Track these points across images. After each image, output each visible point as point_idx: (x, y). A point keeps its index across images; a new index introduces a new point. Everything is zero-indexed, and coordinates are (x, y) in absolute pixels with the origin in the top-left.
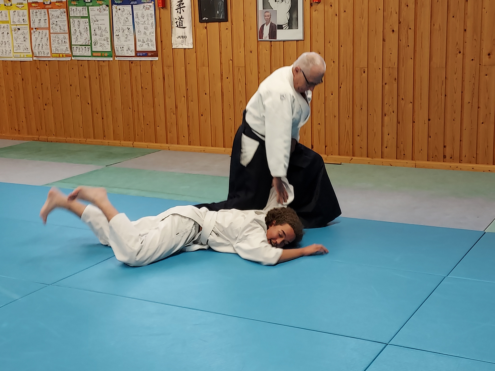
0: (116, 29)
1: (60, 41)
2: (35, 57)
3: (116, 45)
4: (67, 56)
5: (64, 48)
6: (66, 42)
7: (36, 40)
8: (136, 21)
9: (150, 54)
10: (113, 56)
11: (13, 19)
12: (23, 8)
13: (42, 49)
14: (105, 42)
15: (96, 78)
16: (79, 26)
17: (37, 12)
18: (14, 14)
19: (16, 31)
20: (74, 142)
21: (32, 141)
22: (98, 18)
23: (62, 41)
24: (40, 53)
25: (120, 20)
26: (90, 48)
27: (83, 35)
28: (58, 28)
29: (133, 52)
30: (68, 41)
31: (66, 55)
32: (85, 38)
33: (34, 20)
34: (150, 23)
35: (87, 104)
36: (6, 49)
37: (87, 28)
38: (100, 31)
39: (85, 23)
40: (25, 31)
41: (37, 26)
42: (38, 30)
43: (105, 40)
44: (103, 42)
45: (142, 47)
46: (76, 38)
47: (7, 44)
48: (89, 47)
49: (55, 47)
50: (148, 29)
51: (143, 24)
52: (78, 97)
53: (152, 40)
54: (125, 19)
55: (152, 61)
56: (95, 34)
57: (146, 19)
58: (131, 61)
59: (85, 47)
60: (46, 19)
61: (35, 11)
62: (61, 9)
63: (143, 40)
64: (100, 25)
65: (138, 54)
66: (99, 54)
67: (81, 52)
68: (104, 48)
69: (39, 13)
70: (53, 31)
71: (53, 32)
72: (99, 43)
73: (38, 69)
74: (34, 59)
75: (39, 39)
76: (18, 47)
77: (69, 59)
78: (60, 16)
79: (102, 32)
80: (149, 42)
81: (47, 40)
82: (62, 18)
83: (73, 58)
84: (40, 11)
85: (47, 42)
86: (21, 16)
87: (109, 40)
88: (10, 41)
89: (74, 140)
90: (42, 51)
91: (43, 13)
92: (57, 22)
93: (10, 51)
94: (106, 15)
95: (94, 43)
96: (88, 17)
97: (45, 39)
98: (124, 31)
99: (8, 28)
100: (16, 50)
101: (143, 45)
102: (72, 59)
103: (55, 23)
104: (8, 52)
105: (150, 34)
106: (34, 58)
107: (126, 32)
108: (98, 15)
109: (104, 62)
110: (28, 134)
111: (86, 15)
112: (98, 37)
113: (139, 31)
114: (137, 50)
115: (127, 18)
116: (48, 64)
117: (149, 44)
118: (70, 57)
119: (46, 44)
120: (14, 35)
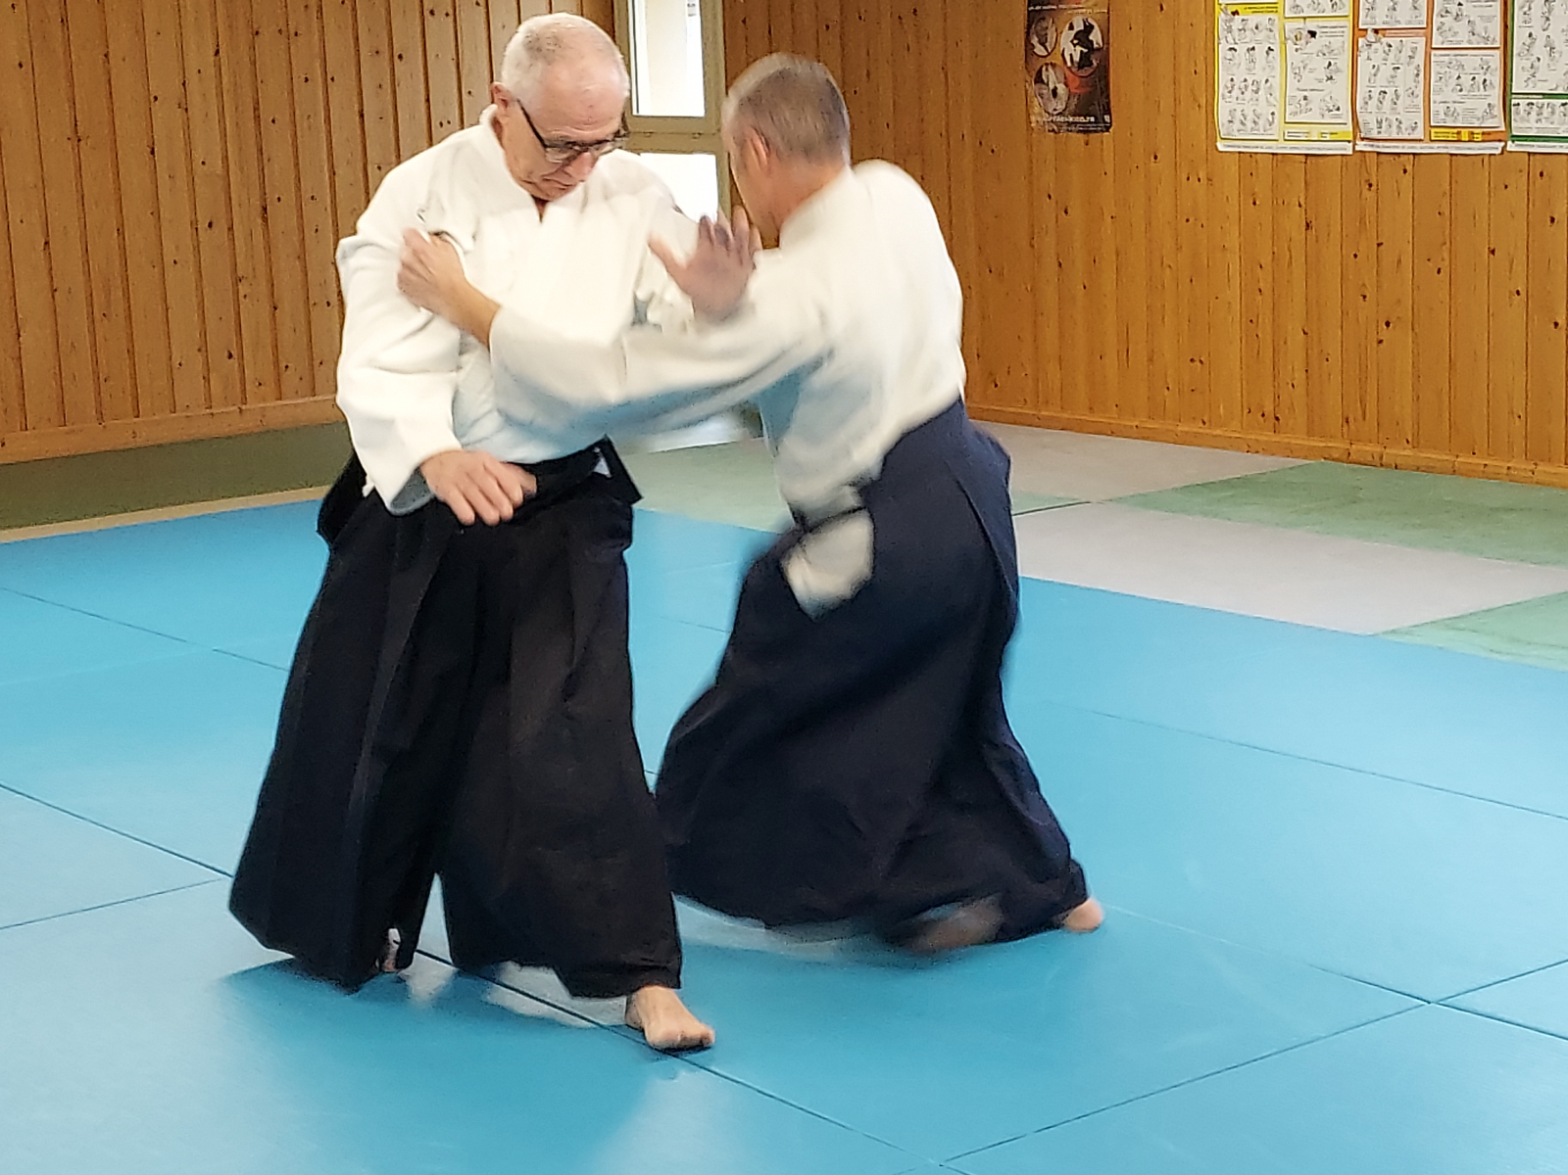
1: (1466, 80)
2: (1363, 139)
4: (1488, 136)
6: (1488, 82)
7: (1374, 75)
13: (1394, 110)
16: (1548, 19)
19: (1299, 42)
20: (1486, 474)
21: (1323, 461)
23: (1474, 78)
24: (1384, 124)
27: (1560, 53)
28: (1462, 28)
30: (1496, 79)
31: (1483, 133)
35: (1553, 326)
36: (1259, 111)
40: (1336, 42)
41: (1384, 23)
42: (1384, 36)
46: (1532, 67)
47: (1261, 93)
49: (1445, 102)
52: (1517, 299)
59: (1564, 101)
67: (1544, 124)
70: (1440, 39)
71: (1443, 43)
73: (1370, 185)
74: (1357, 148)
75: (1386, 71)
76: (1303, 102)
77: (1496, 148)
81: (1418, 75)
83: (1511, 147)
85: (1417, 82)
88: (1276, 82)
89: (1485, 465)
90: (1393, 118)
93: (1270, 117)
97: (1407, 78)
99: (1271, 31)
100: (1295, 114)
102: (1508, 149)
103: (1454, 8)
104: (1261, 122)
106: (1359, 142)
110: (1310, 433)
116: (1409, 168)
118: (1500, 141)
119: (1410, 91)
120: (1294, 57)
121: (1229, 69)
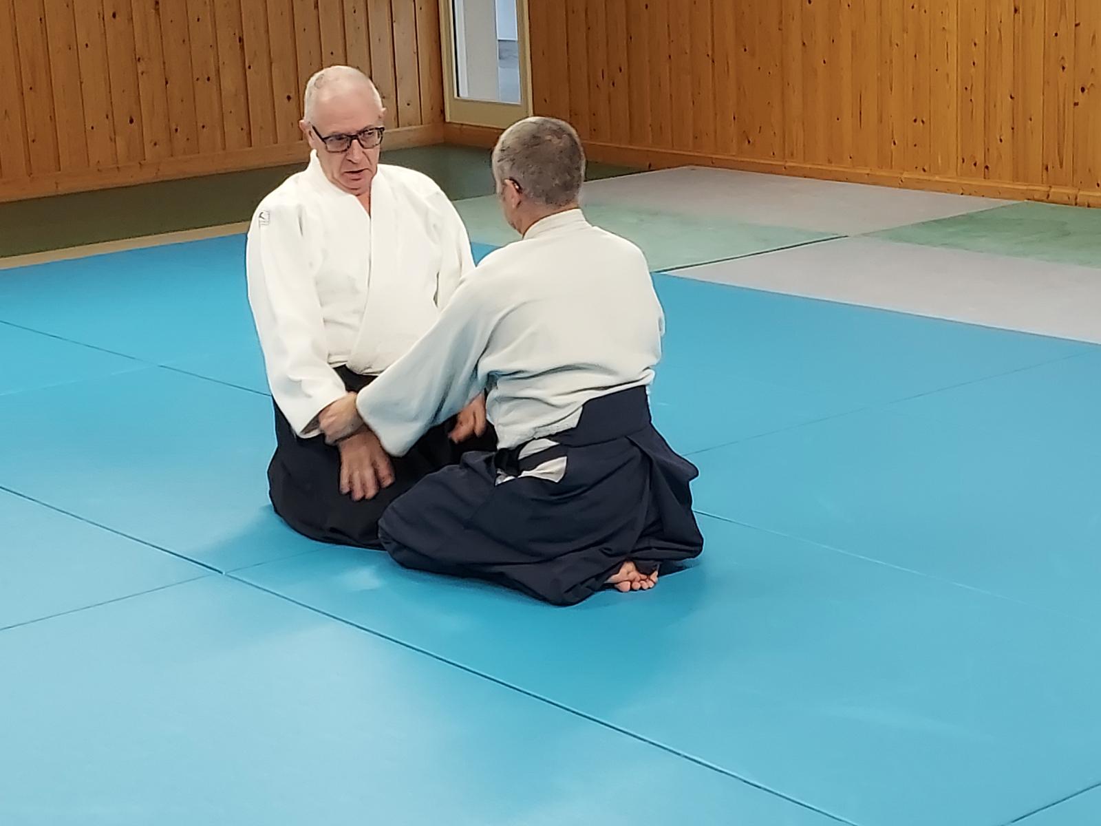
21: (1026, 201)
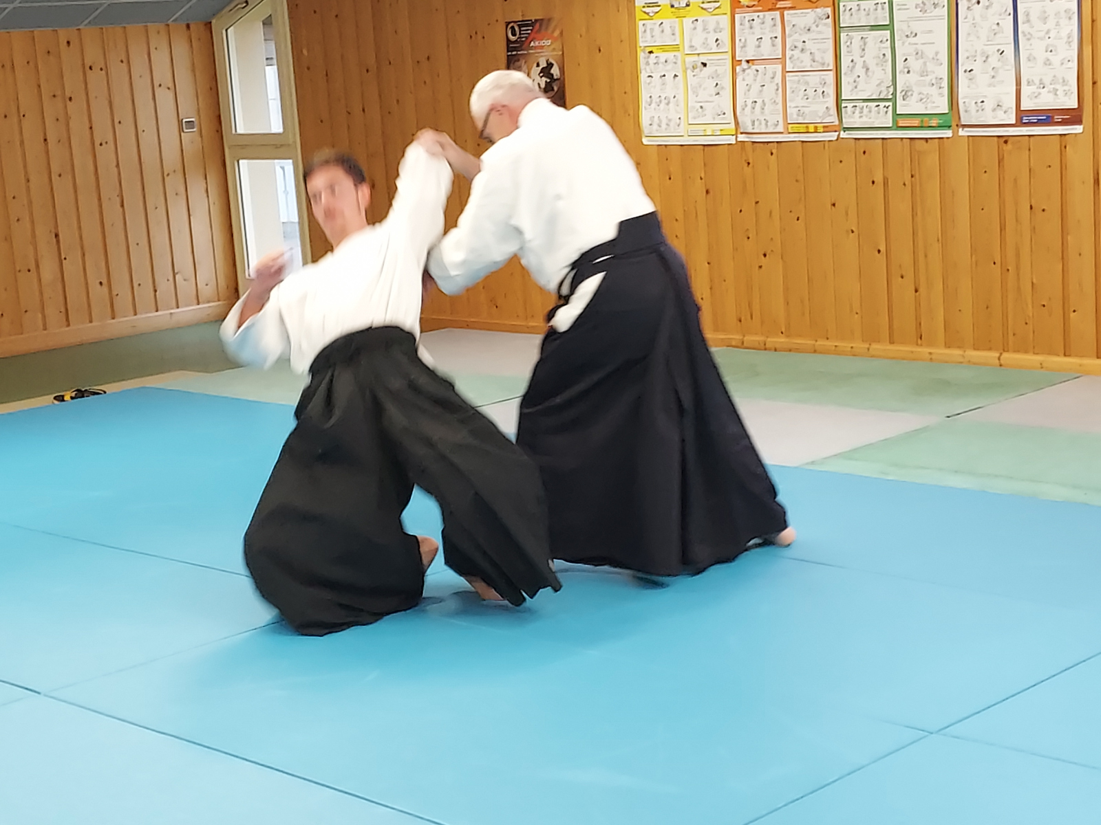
0: (967, 54)
1: (810, 92)
2: (742, 133)
3: (963, 98)
4: (827, 129)
5: (820, 109)
6: (825, 93)
7: (749, 91)
8: (1023, 32)
9: (1058, 118)
10: (954, 124)
11: (691, 41)
12: (717, 11)
13: (762, 113)
14: (934, 91)
15: (904, 184)
16: (863, 50)
17: (753, 20)
18: (692, 26)
19: (696, 70)
20: (837, 352)
22: (916, 26)
23: (816, 91)
24: (756, 123)
25: (977, 31)
26: (890, 108)
27: (874, 73)
28: (806, 57)
29: (1012, 113)
30: (831, 90)
31: (824, 127)
32: (879, 82)
33: (746, 40)
34: (1064, 34)
35: (877, 252)
36: (670, 117)
37: (884, 55)
38: (921, 61)
39: (881, 41)
40: (720, 70)
41: (753, 56)
42: (753, 64)
43: (933, 84)
44: (927, 90)
45: (1036, 101)
46: (855, 82)
47: (671, 105)
48: (887, 104)
49: (797, 107)
50: (1055, 50)
51: (1041, 39)
52: (852, 235)
53: (1068, 81)
54: (993, 28)
55: (1065, 135)
56: (906, 70)
57: (1051, 23)
58: (1004, 139)
59: (877, 104)
60: (776, 37)
61: (748, 16)
62: (818, 10)
63: (1041, 80)
64: (920, 47)
65: (1023, 117)
66: (916, 122)
67: (864, 119)
68: (929, 105)
69: (760, 21)
70: (792, 65)
71: (793, 68)
72: (915, 94)
73: (749, 163)
74: (739, 140)
75: (756, 87)
76: (700, 110)
77: (833, 136)
78: (813, 28)
79: (925, 63)
80: (1058, 87)
81: (777, 90)
82: (820, 32)
83: (843, 135)
84: (761, 17)
85: (777, 94)
86: (712, 32)
87: (945, 84)
88: (681, 97)
89: (836, 346)
90: (762, 119)
91: (769, 22)
92: (804, 42)
93: (678, 121)
94: (940, 18)
95: (903, 93)
96: (890, 27)
97: (770, 90)
98: (987, 57)
99: (675, 63)
100: (695, 118)
101: (1040, 94)
102: (841, 136)
103: (800, 45)
104: (672, 124)
105: (1062, 64)
106: (739, 135)
107: (994, 60)
108: (918, 19)
109: (927, 142)
111: (886, 20)
112: (913, 78)
113: (1031, 58)
114: (1022, 109)
115: (998, 24)
116: (774, 151)
117: (1057, 90)
118: (836, 131)
119: (773, 101)
120: (692, 81)
121: (648, 90)
